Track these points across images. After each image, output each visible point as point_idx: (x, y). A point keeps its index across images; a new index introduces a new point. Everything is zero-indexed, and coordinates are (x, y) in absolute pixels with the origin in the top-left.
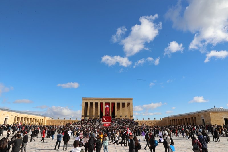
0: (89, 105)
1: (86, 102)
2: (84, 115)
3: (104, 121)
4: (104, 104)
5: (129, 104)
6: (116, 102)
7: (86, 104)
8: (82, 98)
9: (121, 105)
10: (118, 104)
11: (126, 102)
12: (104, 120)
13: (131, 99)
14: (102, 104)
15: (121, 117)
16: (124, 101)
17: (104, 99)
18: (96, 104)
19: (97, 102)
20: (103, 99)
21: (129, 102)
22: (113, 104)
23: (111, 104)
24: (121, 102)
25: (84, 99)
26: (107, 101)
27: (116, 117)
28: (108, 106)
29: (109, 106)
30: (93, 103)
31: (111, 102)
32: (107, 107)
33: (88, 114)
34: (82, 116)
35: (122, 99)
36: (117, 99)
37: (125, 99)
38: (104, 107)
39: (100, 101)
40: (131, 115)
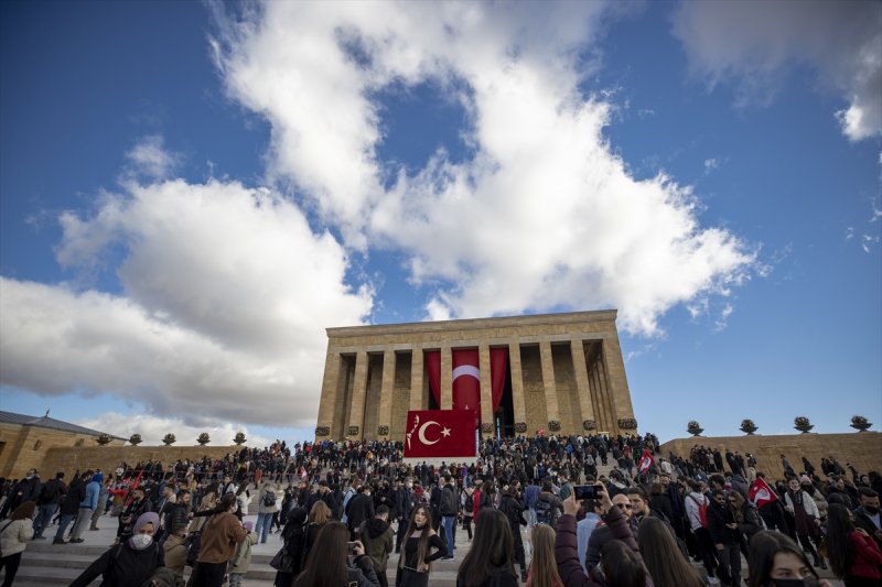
0: (362, 368)
1: (350, 350)
2: (328, 423)
4: (446, 358)
5: (595, 351)
6: (514, 342)
7: (349, 361)
8: (327, 330)
9: (546, 354)
10: (530, 353)
11: (576, 338)
13: (606, 319)
14: (432, 357)
15: (554, 427)
16: (562, 329)
17: (446, 328)
19: (405, 347)
20: (439, 328)
21: (598, 336)
22: (500, 353)
23: (485, 357)
24: (545, 340)
25: (336, 335)
26: (465, 342)
27: (524, 428)
28: (466, 370)
29: (478, 366)
30: (386, 356)
31: (483, 342)
32: (464, 377)
33: (355, 419)
34: (321, 431)
35: (551, 319)
36: (520, 322)
37: (570, 319)
38: (448, 376)
39: (421, 340)
40: (621, 414)
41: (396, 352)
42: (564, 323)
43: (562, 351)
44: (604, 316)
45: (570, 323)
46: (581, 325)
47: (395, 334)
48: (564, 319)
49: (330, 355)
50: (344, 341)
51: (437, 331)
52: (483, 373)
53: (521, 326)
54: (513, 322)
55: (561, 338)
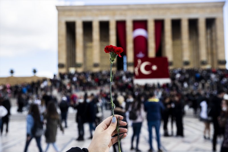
0: (79, 30)
1: (71, 19)
2: (64, 61)
3: (141, 76)
4: (129, 26)
5: (210, 23)
6: (168, 18)
7: (70, 27)
10: (176, 24)
11: (202, 16)
12: (139, 71)
14: (121, 25)
15: (187, 63)
17: (129, 8)
18: (104, 26)
19: (105, 18)
21: (214, 16)
22: (159, 24)
23: (151, 26)
24: (185, 17)
25: (61, 10)
26: (140, 17)
28: (140, 32)
29: (147, 30)
30: (94, 24)
31: (151, 18)
33: (79, 59)
34: (60, 66)
38: (131, 35)
39: (114, 15)
40: (221, 57)
41: (100, 21)
43: (193, 23)
49: (59, 22)
50: (66, 13)
51: (124, 10)
52: (150, 34)
53: (172, 9)
55: (193, 16)
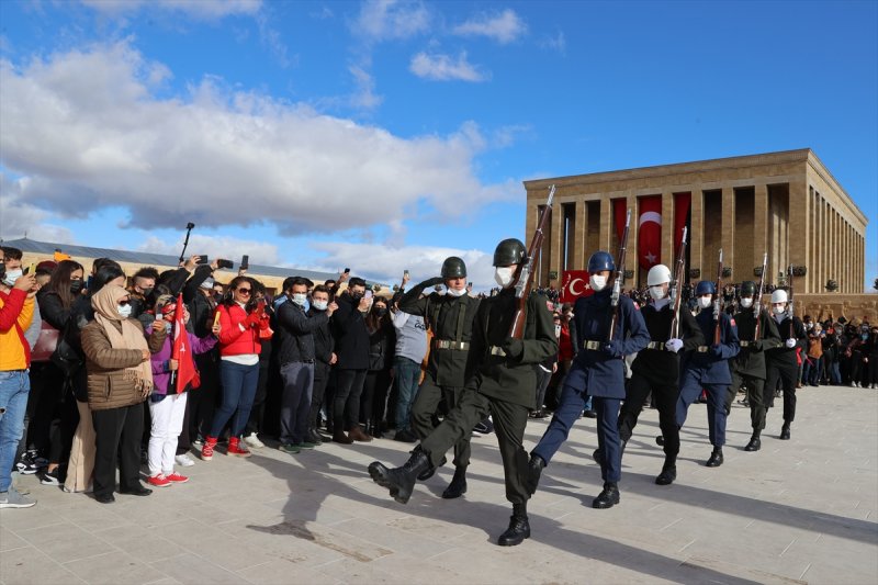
0: (557, 219)
4: (632, 207)
5: (780, 196)
6: (698, 187)
8: (525, 183)
9: (729, 201)
11: (760, 183)
12: (567, 289)
13: (796, 159)
14: (619, 205)
16: (748, 172)
17: (630, 176)
19: (594, 197)
20: (623, 176)
21: (785, 180)
22: (683, 200)
23: (669, 205)
24: (727, 184)
26: (650, 189)
28: (650, 216)
29: (661, 213)
30: (577, 207)
31: (667, 192)
32: (648, 224)
33: (554, 266)
35: (736, 163)
36: (704, 167)
37: (756, 161)
38: (633, 221)
39: (609, 190)
41: (586, 202)
42: (749, 167)
43: (745, 196)
44: (794, 157)
45: (757, 166)
46: (767, 168)
47: (585, 184)
48: (750, 162)
49: (529, 208)
50: (540, 193)
51: (623, 180)
52: (665, 222)
53: (704, 172)
54: (696, 168)
55: (743, 183)
